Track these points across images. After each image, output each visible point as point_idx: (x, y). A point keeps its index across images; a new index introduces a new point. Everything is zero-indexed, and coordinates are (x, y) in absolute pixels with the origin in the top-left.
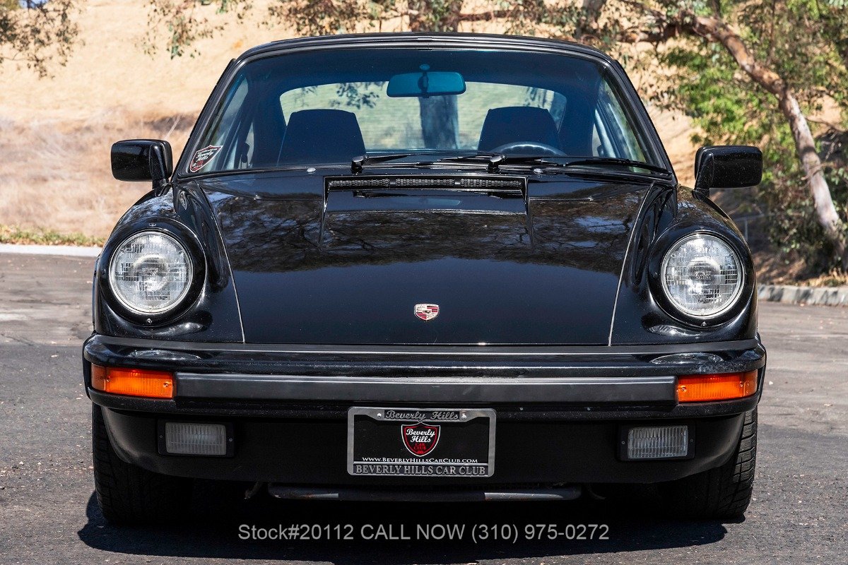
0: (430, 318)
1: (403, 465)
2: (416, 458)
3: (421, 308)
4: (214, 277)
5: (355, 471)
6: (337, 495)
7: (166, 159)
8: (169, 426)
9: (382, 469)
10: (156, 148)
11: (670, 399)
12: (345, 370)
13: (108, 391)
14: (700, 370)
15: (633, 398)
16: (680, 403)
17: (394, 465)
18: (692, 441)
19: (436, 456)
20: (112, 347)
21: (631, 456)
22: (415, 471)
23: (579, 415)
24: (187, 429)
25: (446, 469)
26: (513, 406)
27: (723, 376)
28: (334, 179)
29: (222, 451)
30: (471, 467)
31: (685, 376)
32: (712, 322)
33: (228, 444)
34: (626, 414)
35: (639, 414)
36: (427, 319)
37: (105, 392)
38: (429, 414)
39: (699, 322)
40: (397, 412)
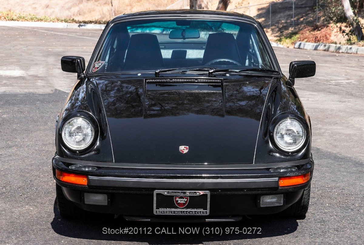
0: (185, 152)
1: (175, 211)
2: (180, 208)
3: (182, 148)
4: (102, 134)
5: (156, 213)
6: (150, 220)
7: (83, 66)
8: (85, 194)
9: (167, 212)
10: (79, 60)
11: (276, 186)
12: (153, 176)
13: (62, 180)
14: (288, 175)
15: (262, 187)
16: (280, 187)
17: (171, 211)
18: (285, 199)
19: (187, 207)
20: (64, 163)
21: (262, 206)
22: (179, 213)
23: (242, 193)
24: (93, 196)
25: (191, 212)
26: (217, 190)
27: (297, 176)
28: (148, 79)
29: (106, 203)
30: (200, 211)
31: (282, 177)
32: (293, 153)
33: (108, 201)
34: (259, 192)
35: (265, 192)
36: (184, 153)
37: (61, 181)
38: (185, 193)
39: (288, 153)
40: (172, 192)
